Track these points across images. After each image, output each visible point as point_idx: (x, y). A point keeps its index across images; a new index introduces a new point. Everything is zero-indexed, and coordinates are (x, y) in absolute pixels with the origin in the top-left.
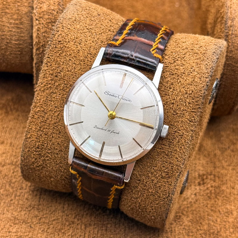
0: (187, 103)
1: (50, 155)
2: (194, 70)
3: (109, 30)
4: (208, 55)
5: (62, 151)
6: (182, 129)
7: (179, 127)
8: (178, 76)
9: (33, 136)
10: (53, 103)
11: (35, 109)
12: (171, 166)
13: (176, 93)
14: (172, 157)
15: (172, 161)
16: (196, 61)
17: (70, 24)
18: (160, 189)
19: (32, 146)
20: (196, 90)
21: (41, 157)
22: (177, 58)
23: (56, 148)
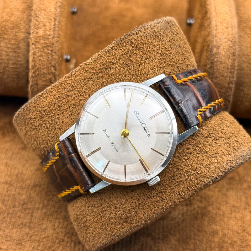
0: (189, 178)
1: (49, 125)
2: (217, 157)
3: (178, 67)
4: (237, 154)
5: (61, 130)
6: (168, 194)
7: (168, 191)
8: (201, 151)
9: (48, 99)
10: (85, 87)
11: (68, 79)
12: (135, 215)
13: (187, 163)
14: (142, 208)
15: (139, 212)
16: (224, 150)
17: (152, 36)
18: (112, 224)
19: (40, 106)
20: (205, 174)
21: (41, 120)
22: (212, 135)
23: (59, 124)
